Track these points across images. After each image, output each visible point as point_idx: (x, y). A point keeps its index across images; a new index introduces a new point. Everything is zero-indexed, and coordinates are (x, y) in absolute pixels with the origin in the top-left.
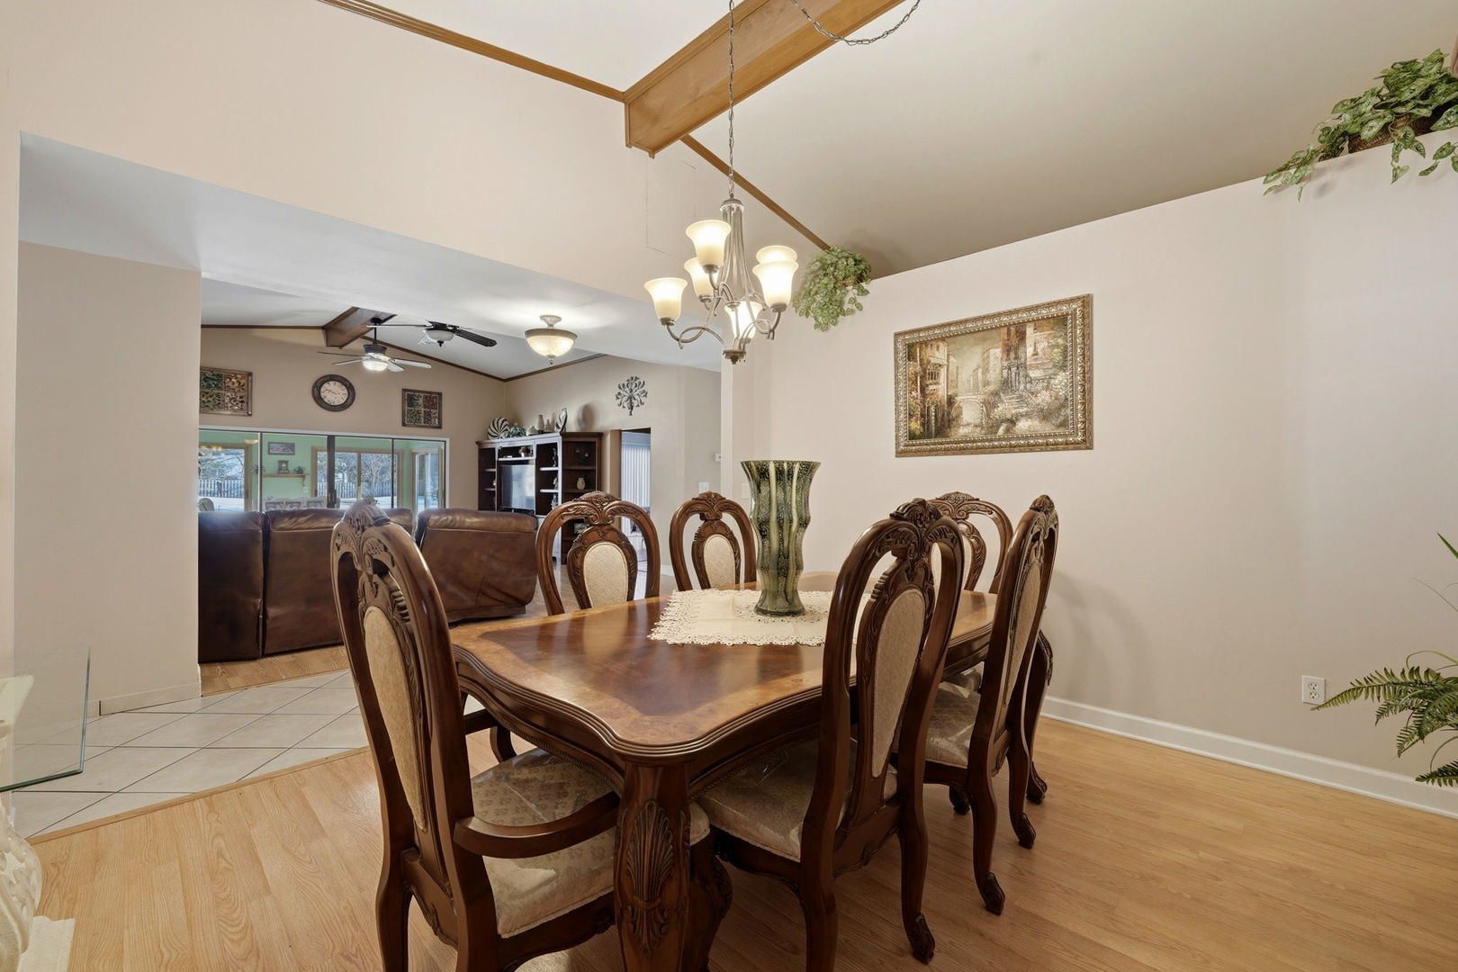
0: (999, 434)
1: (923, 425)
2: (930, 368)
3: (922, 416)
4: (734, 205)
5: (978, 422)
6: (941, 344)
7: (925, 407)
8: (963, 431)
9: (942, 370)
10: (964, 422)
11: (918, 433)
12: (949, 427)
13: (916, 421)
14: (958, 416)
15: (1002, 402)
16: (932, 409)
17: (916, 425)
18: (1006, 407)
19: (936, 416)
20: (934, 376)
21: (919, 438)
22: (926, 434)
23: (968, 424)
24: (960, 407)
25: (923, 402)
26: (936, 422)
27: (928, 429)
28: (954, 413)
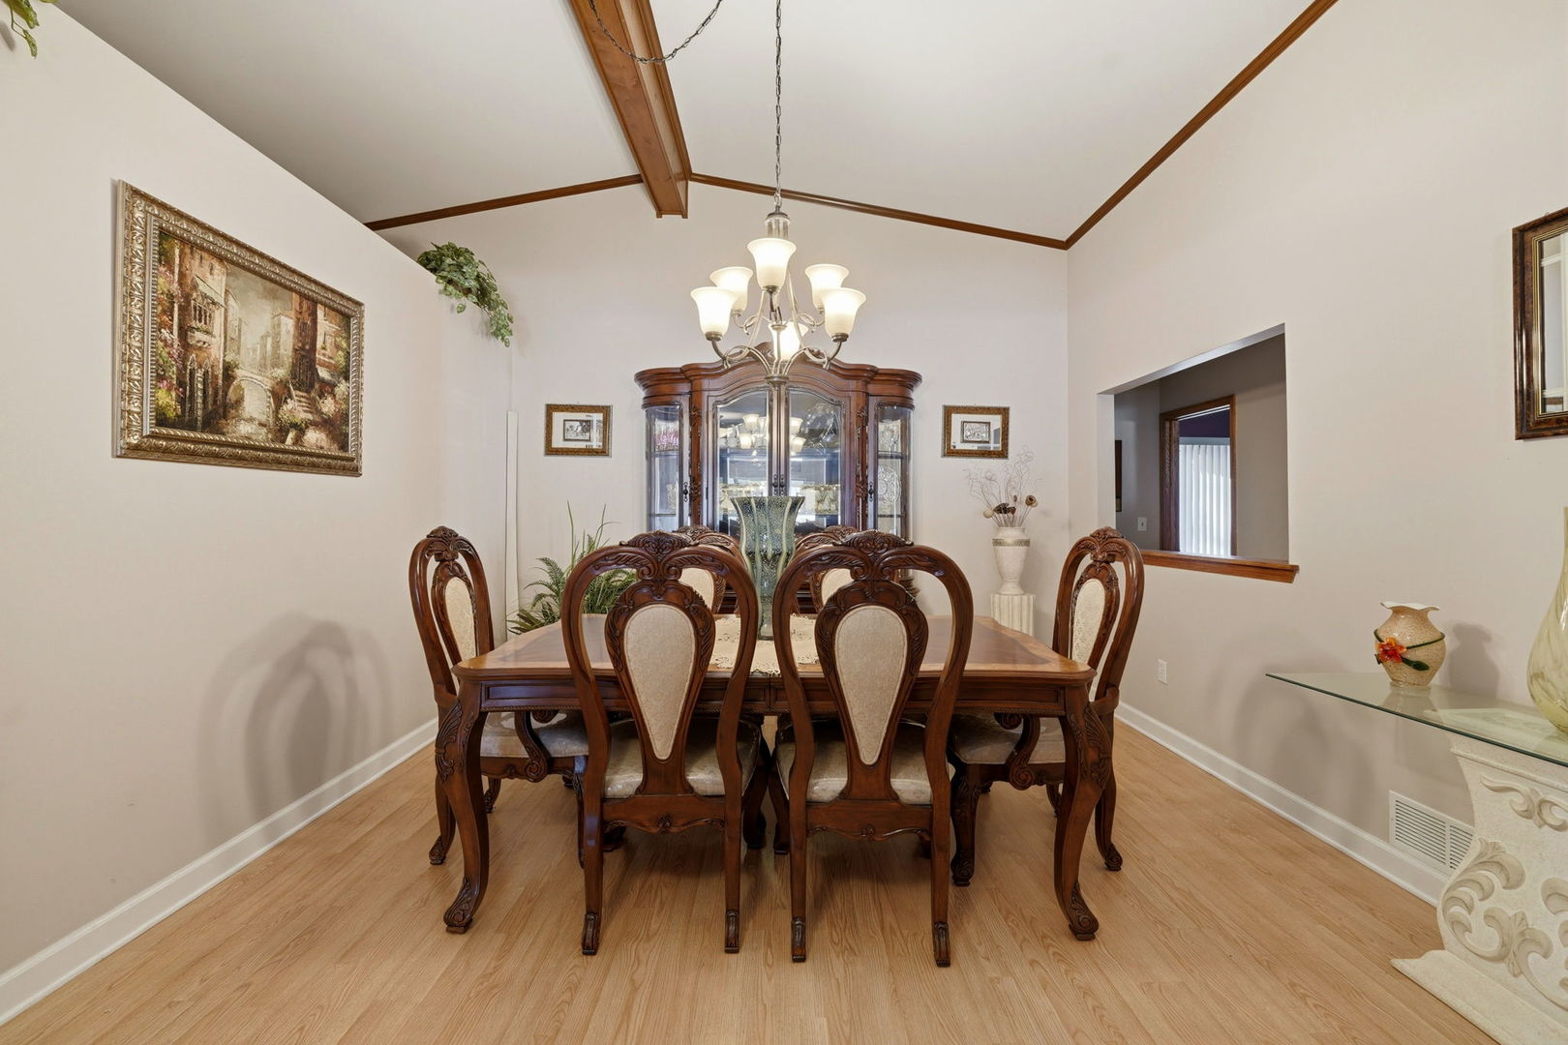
0: (287, 443)
1: (181, 401)
2: (196, 300)
3: (181, 384)
4: (782, 220)
5: (263, 419)
6: (217, 266)
7: (185, 368)
8: (245, 429)
9: (217, 313)
10: (246, 415)
11: (171, 414)
12: (225, 417)
13: (169, 390)
14: (239, 401)
15: (291, 397)
16: (199, 374)
17: (167, 399)
18: (295, 409)
19: (205, 391)
20: (202, 315)
21: (173, 426)
22: (185, 422)
23: (251, 420)
24: (239, 387)
25: (184, 358)
26: (205, 402)
27: (192, 410)
28: (232, 395)
